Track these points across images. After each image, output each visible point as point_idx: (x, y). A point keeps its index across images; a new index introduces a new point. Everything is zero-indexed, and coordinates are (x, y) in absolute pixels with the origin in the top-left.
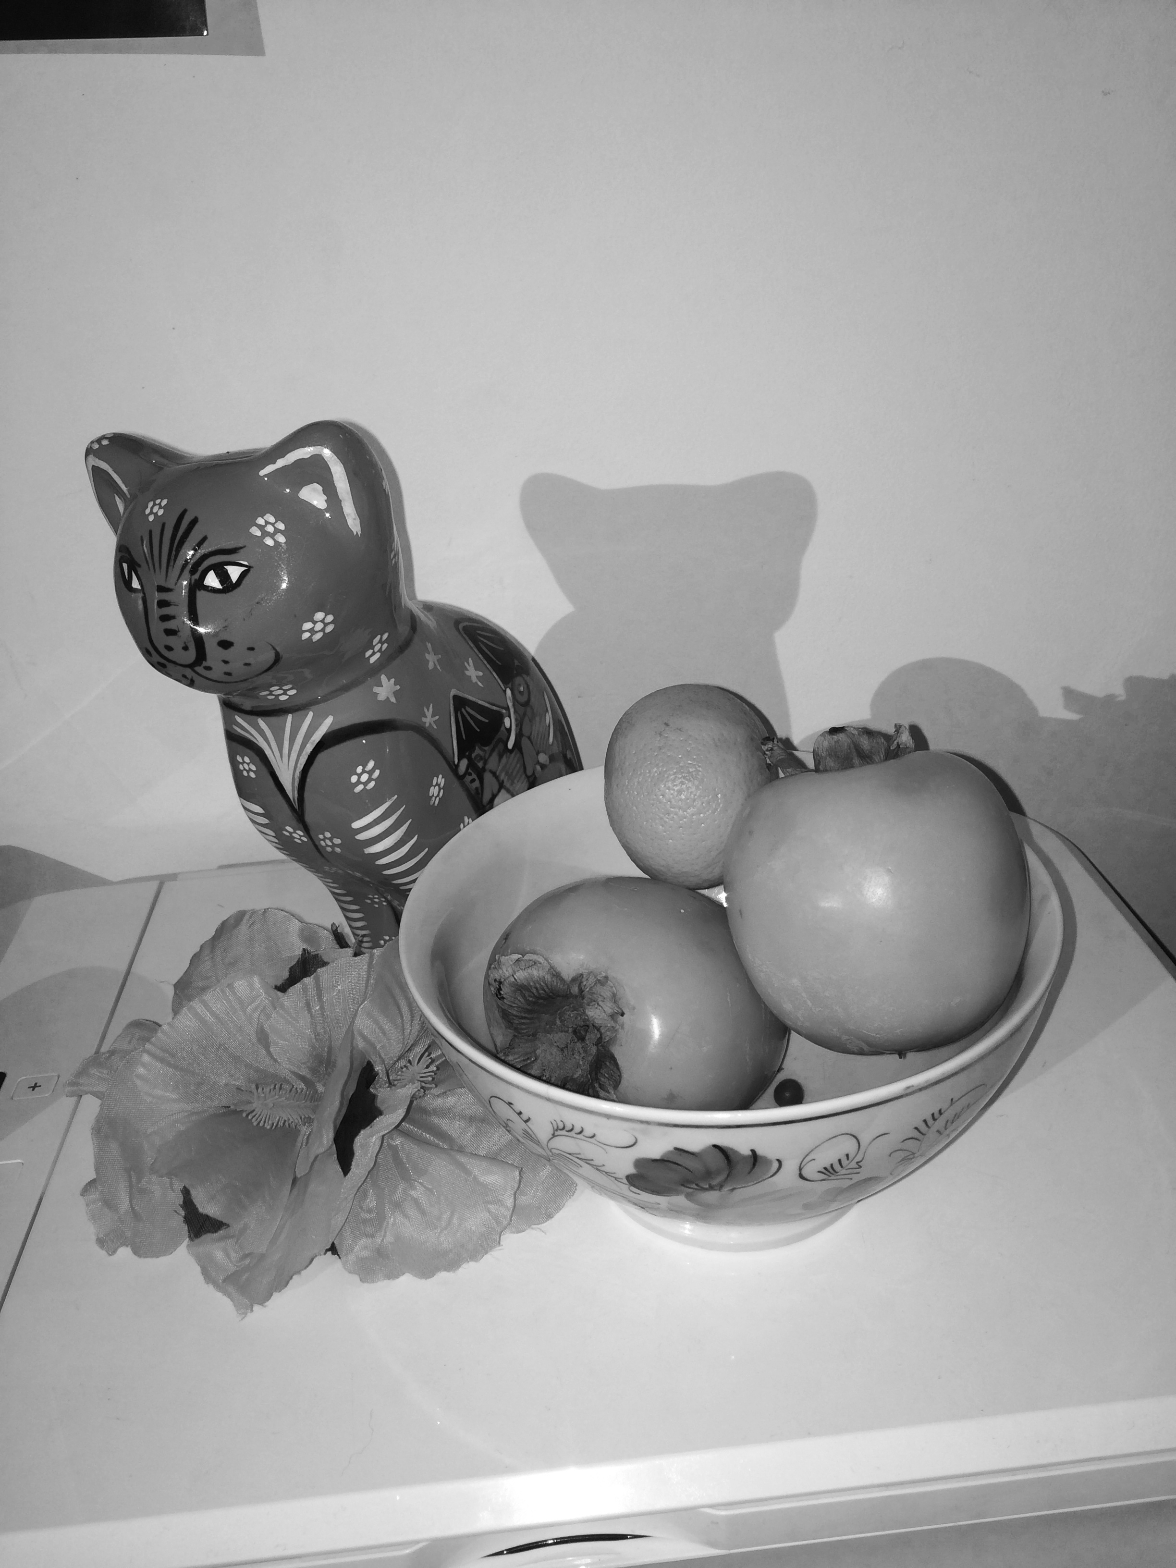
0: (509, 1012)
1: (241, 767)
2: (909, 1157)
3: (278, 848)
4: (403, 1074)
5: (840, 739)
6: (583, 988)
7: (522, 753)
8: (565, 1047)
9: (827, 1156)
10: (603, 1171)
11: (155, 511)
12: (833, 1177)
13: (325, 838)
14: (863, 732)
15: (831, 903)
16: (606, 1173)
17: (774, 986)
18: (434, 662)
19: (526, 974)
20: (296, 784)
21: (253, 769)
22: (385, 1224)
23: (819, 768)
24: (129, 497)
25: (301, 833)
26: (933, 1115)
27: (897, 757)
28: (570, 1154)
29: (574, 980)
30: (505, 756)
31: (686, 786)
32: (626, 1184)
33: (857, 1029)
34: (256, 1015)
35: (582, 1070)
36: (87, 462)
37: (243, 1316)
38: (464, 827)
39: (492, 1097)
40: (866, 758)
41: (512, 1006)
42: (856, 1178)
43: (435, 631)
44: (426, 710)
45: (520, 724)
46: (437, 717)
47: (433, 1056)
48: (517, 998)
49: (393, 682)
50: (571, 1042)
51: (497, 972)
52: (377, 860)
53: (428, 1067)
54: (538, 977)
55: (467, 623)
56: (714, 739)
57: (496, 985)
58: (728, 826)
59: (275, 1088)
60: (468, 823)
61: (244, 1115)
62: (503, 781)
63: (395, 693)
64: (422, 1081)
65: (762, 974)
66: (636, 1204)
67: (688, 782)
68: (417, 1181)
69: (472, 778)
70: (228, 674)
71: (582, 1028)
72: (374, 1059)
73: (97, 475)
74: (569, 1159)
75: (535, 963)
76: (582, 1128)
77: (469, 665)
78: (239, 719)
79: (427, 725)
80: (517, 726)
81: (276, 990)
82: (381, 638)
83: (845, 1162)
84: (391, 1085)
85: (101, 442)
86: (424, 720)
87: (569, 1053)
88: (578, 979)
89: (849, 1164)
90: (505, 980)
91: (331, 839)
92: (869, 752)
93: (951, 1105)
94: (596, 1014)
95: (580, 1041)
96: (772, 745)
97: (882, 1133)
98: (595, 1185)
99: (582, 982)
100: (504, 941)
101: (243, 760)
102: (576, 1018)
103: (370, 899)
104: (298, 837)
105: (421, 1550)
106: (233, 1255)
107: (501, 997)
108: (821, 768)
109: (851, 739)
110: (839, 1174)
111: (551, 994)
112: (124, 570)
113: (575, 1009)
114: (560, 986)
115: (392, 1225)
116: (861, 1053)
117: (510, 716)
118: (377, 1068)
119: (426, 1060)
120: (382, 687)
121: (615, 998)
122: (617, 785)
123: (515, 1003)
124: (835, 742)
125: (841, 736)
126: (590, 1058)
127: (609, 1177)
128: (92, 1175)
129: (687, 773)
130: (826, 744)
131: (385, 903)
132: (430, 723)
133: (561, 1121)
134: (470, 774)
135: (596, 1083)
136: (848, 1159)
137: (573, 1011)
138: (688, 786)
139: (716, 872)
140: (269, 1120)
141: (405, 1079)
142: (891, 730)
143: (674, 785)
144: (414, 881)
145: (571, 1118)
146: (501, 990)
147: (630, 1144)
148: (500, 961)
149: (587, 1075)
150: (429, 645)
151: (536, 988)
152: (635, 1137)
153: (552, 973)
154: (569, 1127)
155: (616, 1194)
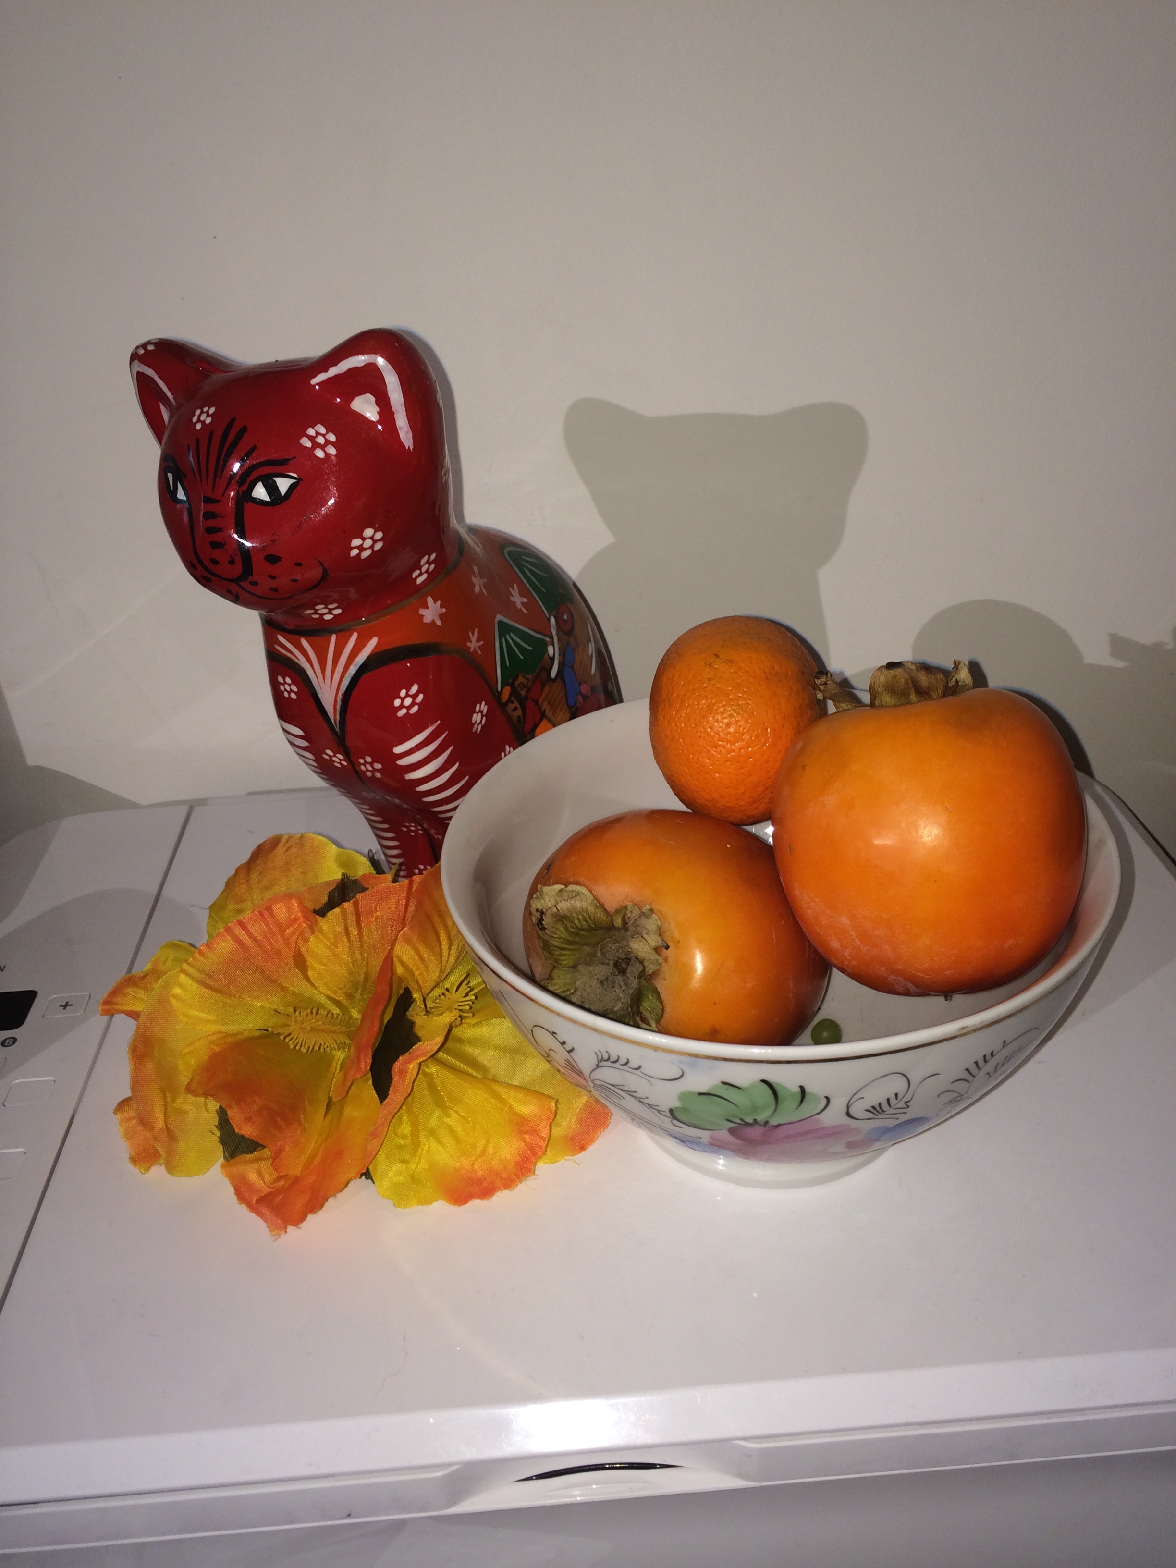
0: (550, 943)
1: (282, 688)
2: (955, 1099)
3: (316, 772)
4: (442, 1002)
5: (898, 674)
6: (627, 920)
7: (564, 682)
8: (605, 980)
9: (875, 1096)
10: (646, 1103)
11: (202, 418)
12: (880, 1116)
13: (366, 762)
14: (920, 667)
15: (884, 840)
16: (649, 1105)
17: (822, 923)
18: (480, 586)
19: (569, 905)
20: (338, 707)
21: (295, 690)
22: (420, 1150)
23: (875, 704)
24: (175, 404)
25: (341, 757)
26: (985, 1056)
27: (955, 694)
28: (613, 1085)
29: (618, 911)
30: (547, 686)
31: (736, 719)
32: (669, 1117)
33: (906, 969)
34: (295, 938)
35: (622, 1003)
36: (132, 368)
37: (277, 1237)
38: (505, 755)
39: (534, 1026)
40: (923, 693)
41: (553, 937)
42: (903, 1118)
43: (481, 555)
44: (471, 635)
45: (563, 653)
46: (482, 643)
47: (471, 984)
48: (558, 929)
49: (439, 605)
50: (611, 975)
51: (539, 902)
52: (417, 787)
53: (466, 995)
54: (582, 908)
55: (511, 548)
56: (765, 673)
57: (538, 915)
58: (776, 761)
59: (312, 1012)
60: (510, 752)
61: (282, 1038)
62: (545, 711)
63: (441, 616)
64: (461, 1010)
65: (810, 911)
66: (676, 1138)
67: (738, 715)
68: (452, 1109)
69: (514, 706)
70: (275, 590)
71: (623, 961)
72: (413, 987)
73: (142, 382)
74: (612, 1090)
75: (579, 894)
76: (628, 1060)
77: (514, 591)
78: (281, 639)
79: (472, 650)
80: (560, 654)
81: (314, 914)
82: (429, 558)
83: (893, 1101)
84: (427, 1014)
85: (146, 347)
86: (469, 644)
87: (610, 986)
88: (622, 910)
89: (897, 1103)
90: (547, 910)
91: (371, 764)
92: (927, 688)
93: (1004, 1047)
94: (641, 947)
95: (621, 974)
96: (826, 679)
97: (933, 1073)
98: (635, 1118)
99: (625, 914)
100: (546, 871)
101: (284, 680)
102: (618, 951)
103: (406, 827)
104: (338, 761)
105: (455, 1472)
106: (267, 1176)
107: (542, 928)
108: (877, 703)
109: (909, 674)
110: (886, 1113)
111: (593, 926)
112: (169, 480)
113: (616, 942)
114: (603, 917)
115: (427, 1151)
116: (907, 993)
117: (553, 645)
118: (415, 996)
119: (464, 988)
120: (428, 608)
121: (660, 932)
122: (664, 717)
123: (556, 934)
124: (892, 677)
125: (899, 671)
126: (631, 991)
127: (651, 1109)
128: (128, 1094)
129: (736, 706)
130: (883, 679)
131: (421, 832)
132: (475, 648)
133: (607, 1052)
134: (513, 702)
135: (638, 1016)
136: (897, 1098)
137: (614, 944)
138: (737, 719)
139: (762, 808)
140: (305, 1044)
141: (443, 1007)
142: (950, 665)
143: (723, 718)
144: (454, 809)
145: (617, 1049)
146: (543, 920)
147: (677, 1077)
148: (543, 891)
149: (628, 1008)
150: (475, 568)
151: (579, 919)
152: (683, 1071)
153: (596, 905)
154: (614, 1058)
155: (656, 1127)
